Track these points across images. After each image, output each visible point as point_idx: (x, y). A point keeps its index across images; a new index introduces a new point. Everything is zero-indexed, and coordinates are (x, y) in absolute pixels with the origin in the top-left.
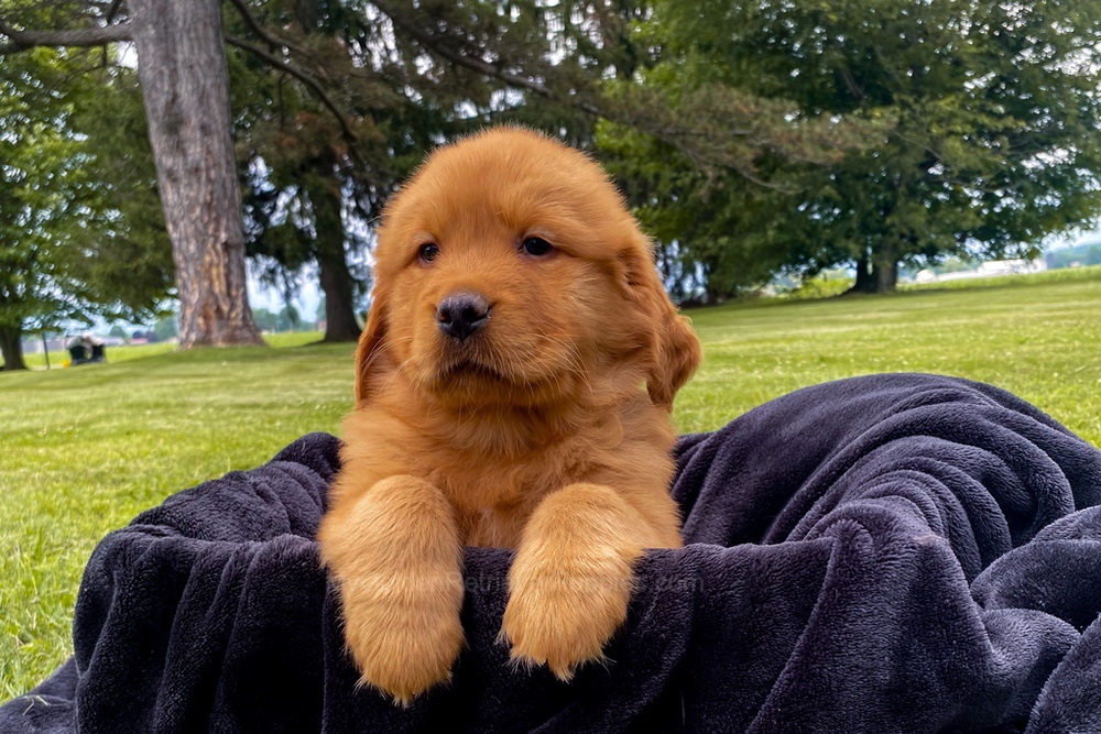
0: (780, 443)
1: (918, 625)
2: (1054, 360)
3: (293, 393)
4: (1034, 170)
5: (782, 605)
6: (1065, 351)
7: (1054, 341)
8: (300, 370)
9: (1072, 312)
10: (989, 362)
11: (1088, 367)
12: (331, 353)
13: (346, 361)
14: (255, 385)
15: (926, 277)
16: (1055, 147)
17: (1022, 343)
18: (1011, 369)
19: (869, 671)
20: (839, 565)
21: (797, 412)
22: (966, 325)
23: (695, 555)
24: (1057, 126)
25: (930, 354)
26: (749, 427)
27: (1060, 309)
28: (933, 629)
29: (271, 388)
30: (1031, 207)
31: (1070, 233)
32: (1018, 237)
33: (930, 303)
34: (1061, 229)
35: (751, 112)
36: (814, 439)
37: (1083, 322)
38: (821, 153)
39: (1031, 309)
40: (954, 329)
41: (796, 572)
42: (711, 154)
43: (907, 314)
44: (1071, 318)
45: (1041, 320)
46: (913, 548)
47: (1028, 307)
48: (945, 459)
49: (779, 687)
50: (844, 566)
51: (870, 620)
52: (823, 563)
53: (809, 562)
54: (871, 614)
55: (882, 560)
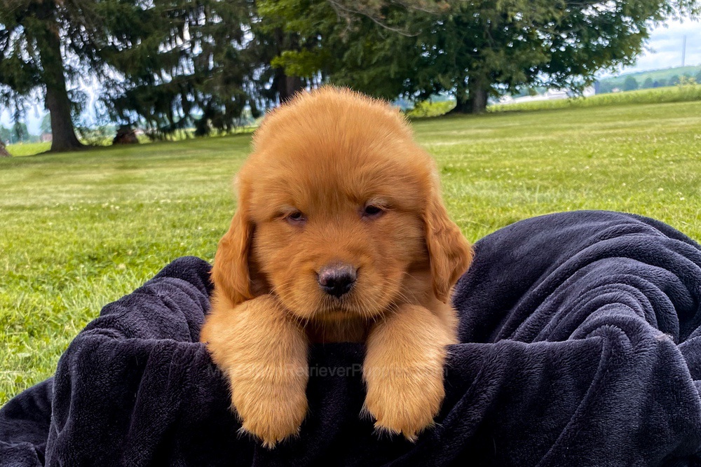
0: (513, 261)
1: (658, 393)
2: (621, 173)
3: (45, 196)
4: (590, 17)
5: (569, 381)
6: (626, 164)
7: (613, 155)
8: (39, 176)
9: (620, 131)
10: (573, 174)
11: (647, 178)
12: (61, 161)
13: (75, 168)
14: (13, 189)
15: (507, 101)
17: (590, 157)
18: (590, 180)
19: (626, 422)
20: (609, 356)
21: (524, 238)
22: (543, 141)
25: (524, 165)
26: (489, 249)
27: (611, 128)
28: (667, 395)
29: (26, 192)
31: (615, 67)
32: (577, 71)
33: (513, 122)
34: (608, 65)
36: (538, 257)
37: (630, 139)
40: (536, 144)
41: (579, 359)
42: (350, 5)
43: (498, 131)
44: (621, 135)
45: (599, 137)
46: (655, 343)
47: (586, 126)
48: (645, 278)
49: (568, 434)
50: (614, 356)
51: (630, 390)
52: (598, 354)
53: (588, 353)
54: (630, 386)
55: (638, 352)
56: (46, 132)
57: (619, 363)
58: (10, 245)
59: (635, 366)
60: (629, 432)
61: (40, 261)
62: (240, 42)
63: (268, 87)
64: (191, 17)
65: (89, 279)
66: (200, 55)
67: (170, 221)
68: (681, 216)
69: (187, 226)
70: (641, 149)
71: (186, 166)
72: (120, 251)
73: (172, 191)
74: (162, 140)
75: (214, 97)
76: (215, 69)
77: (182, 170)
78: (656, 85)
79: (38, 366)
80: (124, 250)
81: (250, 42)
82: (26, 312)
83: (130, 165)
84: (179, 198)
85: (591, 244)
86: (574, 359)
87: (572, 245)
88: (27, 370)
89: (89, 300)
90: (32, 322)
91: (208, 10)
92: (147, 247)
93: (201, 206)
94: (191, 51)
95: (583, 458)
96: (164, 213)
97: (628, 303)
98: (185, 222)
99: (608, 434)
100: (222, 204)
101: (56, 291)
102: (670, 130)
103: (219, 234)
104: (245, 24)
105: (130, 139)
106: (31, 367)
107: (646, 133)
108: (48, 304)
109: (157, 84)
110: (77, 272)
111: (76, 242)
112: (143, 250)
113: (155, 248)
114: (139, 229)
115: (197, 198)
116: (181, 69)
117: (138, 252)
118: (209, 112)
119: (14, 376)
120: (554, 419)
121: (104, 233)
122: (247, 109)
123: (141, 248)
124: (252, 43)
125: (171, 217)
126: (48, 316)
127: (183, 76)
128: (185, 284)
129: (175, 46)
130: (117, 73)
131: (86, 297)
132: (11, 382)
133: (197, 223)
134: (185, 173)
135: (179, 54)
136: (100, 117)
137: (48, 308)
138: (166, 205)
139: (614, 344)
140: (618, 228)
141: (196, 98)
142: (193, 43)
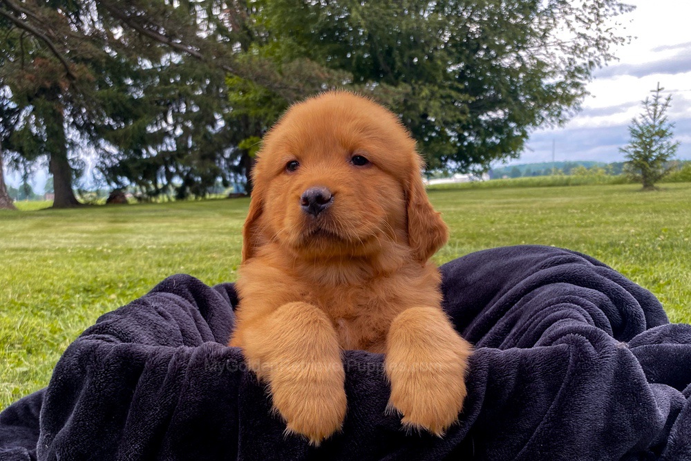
0: (467, 285)
1: (620, 394)
3: (46, 241)
4: (485, 121)
5: (541, 385)
6: (522, 228)
7: (510, 222)
8: (41, 226)
9: (512, 206)
12: (61, 215)
13: (73, 221)
14: (18, 235)
16: (497, 109)
17: (493, 222)
19: (593, 421)
20: (575, 362)
21: (475, 267)
22: (455, 211)
23: (486, 355)
24: (497, 97)
27: (505, 203)
28: (628, 397)
29: (30, 238)
30: (484, 143)
31: (505, 159)
32: (477, 160)
34: (500, 157)
36: (489, 283)
37: (521, 211)
39: (488, 203)
41: (550, 364)
44: (514, 208)
45: (497, 209)
46: (615, 350)
47: (487, 202)
48: (583, 297)
49: (541, 432)
50: (582, 361)
51: (596, 392)
52: (565, 360)
53: (557, 358)
54: (596, 389)
55: (603, 358)
56: (49, 192)
57: (587, 367)
58: (13, 278)
59: (601, 369)
60: (595, 430)
61: (40, 291)
62: (213, 127)
63: (236, 163)
64: (174, 106)
65: (83, 306)
66: (181, 136)
67: (156, 261)
69: (170, 266)
70: (530, 218)
72: (112, 284)
73: (157, 239)
74: (147, 201)
75: (192, 169)
76: (193, 147)
78: (534, 174)
79: (34, 379)
80: (116, 284)
81: (222, 128)
82: (25, 332)
83: (122, 219)
84: (163, 245)
85: (533, 273)
86: (545, 364)
87: (517, 273)
88: (24, 382)
89: (83, 323)
90: (31, 342)
91: (188, 101)
92: (136, 281)
93: (182, 251)
94: (174, 133)
95: (556, 455)
96: (150, 255)
97: (577, 319)
98: (169, 263)
99: (578, 432)
100: (200, 250)
101: (54, 316)
102: (549, 206)
104: (218, 112)
105: (121, 200)
106: (28, 380)
107: (532, 208)
108: (46, 326)
109: (145, 156)
110: (73, 301)
111: (73, 276)
112: (132, 284)
113: (143, 282)
114: (129, 267)
115: (179, 245)
116: (165, 146)
117: (128, 285)
118: (188, 181)
119: (12, 388)
120: (529, 420)
121: (99, 270)
122: (220, 180)
123: (130, 282)
124: (223, 128)
125: (157, 258)
126: (45, 336)
127: (168, 152)
128: (177, 298)
129: (160, 128)
130: (111, 147)
131: (80, 321)
132: (9, 393)
133: (180, 264)
134: (168, 227)
135: (164, 134)
136: (96, 181)
137: (46, 330)
138: (152, 249)
139: (580, 350)
140: (556, 259)
141: (177, 169)
142: (175, 126)
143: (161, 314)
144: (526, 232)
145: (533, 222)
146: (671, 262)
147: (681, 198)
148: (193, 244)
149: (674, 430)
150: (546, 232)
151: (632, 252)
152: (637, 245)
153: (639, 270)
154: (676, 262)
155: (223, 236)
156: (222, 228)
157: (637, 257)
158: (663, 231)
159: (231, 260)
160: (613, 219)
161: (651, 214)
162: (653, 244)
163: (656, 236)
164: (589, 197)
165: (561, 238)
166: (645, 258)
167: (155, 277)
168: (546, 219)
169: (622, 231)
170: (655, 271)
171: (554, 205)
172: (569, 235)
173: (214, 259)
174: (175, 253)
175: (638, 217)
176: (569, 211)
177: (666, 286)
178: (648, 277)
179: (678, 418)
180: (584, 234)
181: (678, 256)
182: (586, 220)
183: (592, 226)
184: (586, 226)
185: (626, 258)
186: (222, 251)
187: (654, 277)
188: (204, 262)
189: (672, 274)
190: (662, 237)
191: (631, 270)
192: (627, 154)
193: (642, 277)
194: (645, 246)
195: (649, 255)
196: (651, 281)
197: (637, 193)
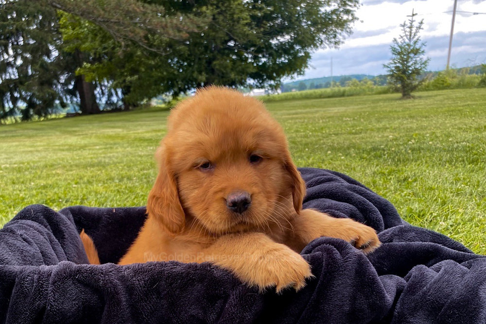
2: (304, 142)
4: (275, 45)
7: (297, 131)
9: (299, 116)
11: (320, 145)
16: (284, 34)
19: (341, 306)
20: (327, 265)
24: (284, 24)
27: (294, 114)
28: (365, 288)
30: (275, 63)
31: (293, 76)
32: (271, 78)
34: (288, 74)
35: (141, 11)
37: (306, 121)
38: (177, 34)
42: (123, 33)
44: (301, 119)
45: (288, 119)
46: (356, 256)
47: (279, 113)
48: (338, 210)
49: (306, 315)
50: (331, 265)
51: (342, 286)
52: (321, 264)
55: (346, 262)
57: (335, 269)
59: (345, 270)
60: (343, 312)
62: (49, 57)
63: (71, 87)
64: (13, 39)
66: (22, 65)
67: (10, 180)
68: (343, 168)
69: (23, 182)
70: (313, 127)
71: (18, 141)
73: (9, 158)
75: (34, 94)
76: (32, 75)
77: (14, 144)
78: (317, 87)
81: (56, 57)
84: (15, 164)
91: (25, 35)
93: (31, 169)
94: (15, 63)
96: (5, 174)
98: (21, 180)
99: (331, 315)
100: (46, 167)
102: (329, 115)
103: (47, 187)
104: (52, 44)
107: (315, 117)
115: (28, 163)
116: (8, 74)
118: (31, 105)
122: (57, 102)
124: (58, 58)
125: (11, 177)
127: (11, 80)
128: (35, 224)
129: (3, 59)
133: (30, 180)
134: (17, 146)
135: (6, 65)
138: (6, 168)
139: (330, 257)
140: (319, 179)
141: (21, 95)
142: (15, 57)
143: (25, 240)
144: (309, 140)
145: (315, 131)
146: (418, 163)
147: (431, 105)
148: (40, 161)
149: (398, 305)
150: (325, 140)
151: (389, 154)
152: (393, 149)
153: (394, 171)
154: (422, 162)
155: (64, 153)
156: (62, 145)
157: (393, 159)
158: (414, 136)
159: (72, 175)
160: (377, 126)
161: (408, 119)
162: (405, 147)
163: (409, 141)
164: (360, 106)
165: (336, 145)
166: (399, 160)
167: (11, 193)
168: (325, 127)
169: (383, 136)
170: (405, 171)
171: (332, 115)
172: (342, 142)
173: (58, 175)
174: (25, 170)
175: (396, 124)
176: (344, 119)
177: (413, 183)
178: (400, 175)
179: (401, 297)
180: (354, 141)
181: (423, 157)
182: (357, 127)
183: (361, 133)
184: (356, 133)
185: (385, 160)
186: (64, 167)
187: (404, 176)
188: (51, 178)
189: (418, 173)
190: (413, 141)
191: (387, 171)
192: (389, 69)
193: (395, 176)
194: (399, 149)
195: (402, 157)
196: (402, 179)
197: (398, 102)
